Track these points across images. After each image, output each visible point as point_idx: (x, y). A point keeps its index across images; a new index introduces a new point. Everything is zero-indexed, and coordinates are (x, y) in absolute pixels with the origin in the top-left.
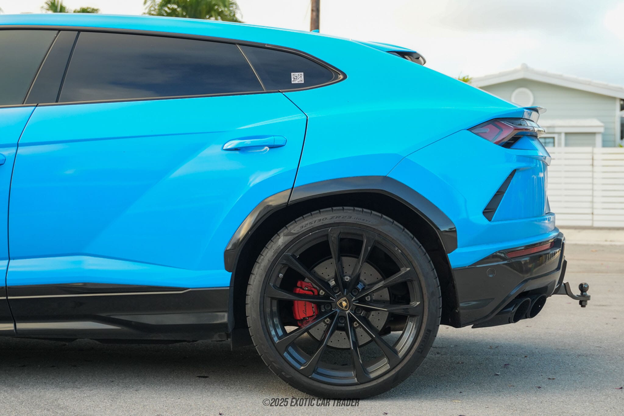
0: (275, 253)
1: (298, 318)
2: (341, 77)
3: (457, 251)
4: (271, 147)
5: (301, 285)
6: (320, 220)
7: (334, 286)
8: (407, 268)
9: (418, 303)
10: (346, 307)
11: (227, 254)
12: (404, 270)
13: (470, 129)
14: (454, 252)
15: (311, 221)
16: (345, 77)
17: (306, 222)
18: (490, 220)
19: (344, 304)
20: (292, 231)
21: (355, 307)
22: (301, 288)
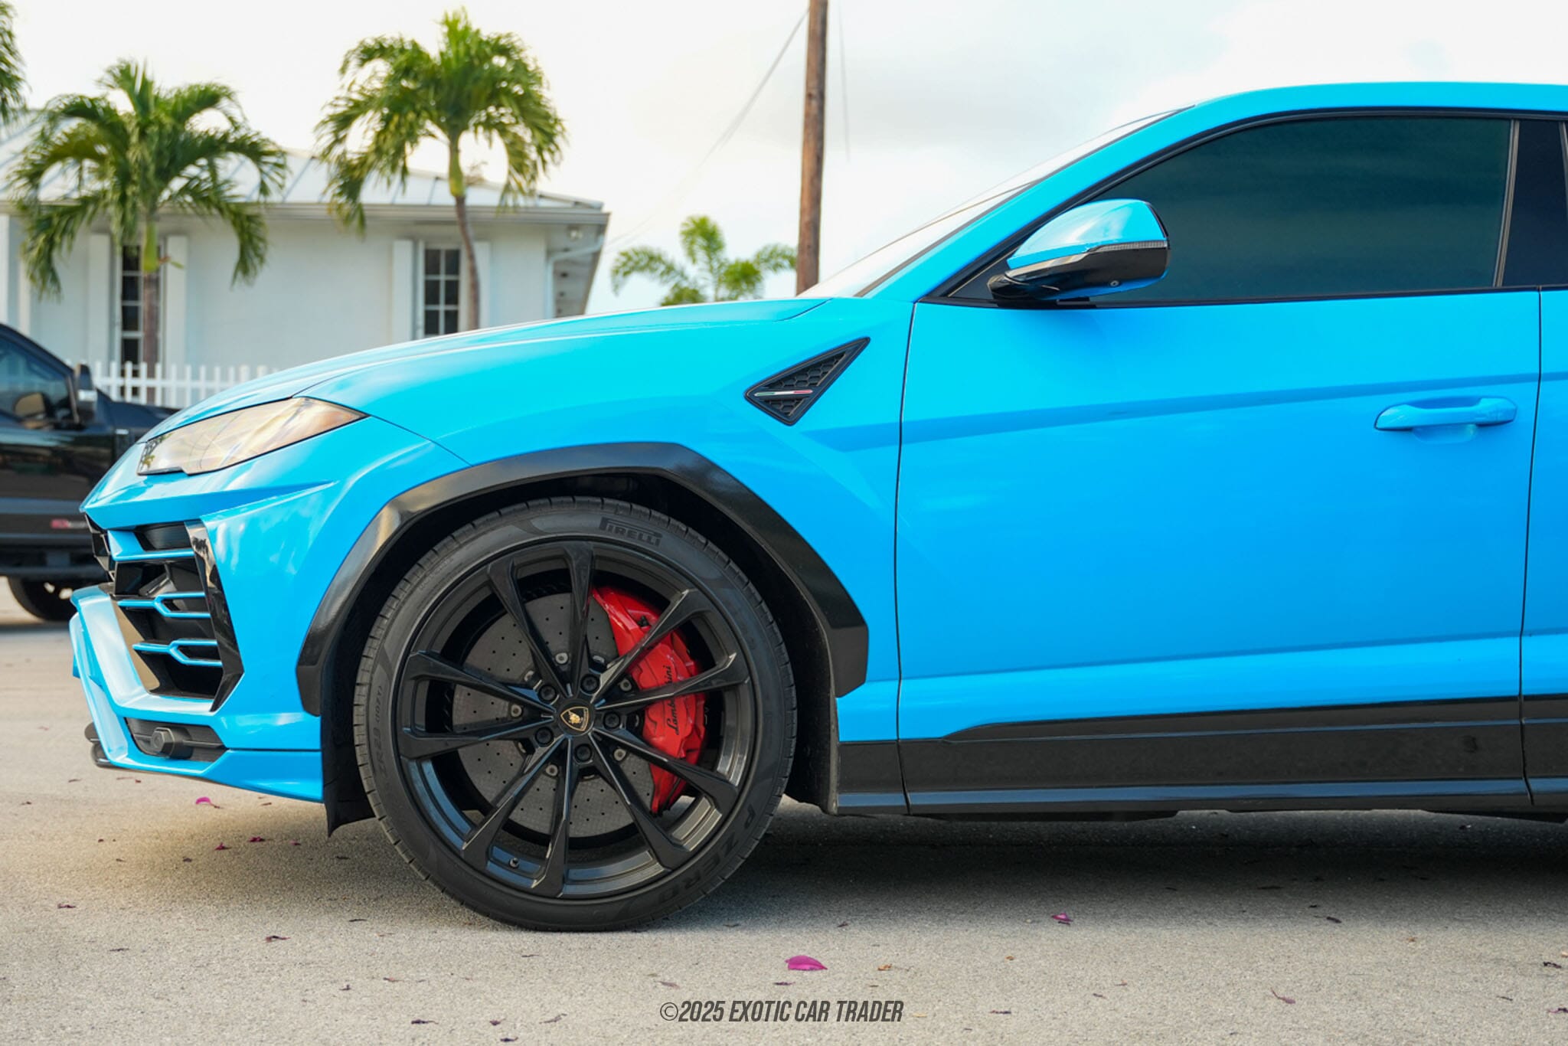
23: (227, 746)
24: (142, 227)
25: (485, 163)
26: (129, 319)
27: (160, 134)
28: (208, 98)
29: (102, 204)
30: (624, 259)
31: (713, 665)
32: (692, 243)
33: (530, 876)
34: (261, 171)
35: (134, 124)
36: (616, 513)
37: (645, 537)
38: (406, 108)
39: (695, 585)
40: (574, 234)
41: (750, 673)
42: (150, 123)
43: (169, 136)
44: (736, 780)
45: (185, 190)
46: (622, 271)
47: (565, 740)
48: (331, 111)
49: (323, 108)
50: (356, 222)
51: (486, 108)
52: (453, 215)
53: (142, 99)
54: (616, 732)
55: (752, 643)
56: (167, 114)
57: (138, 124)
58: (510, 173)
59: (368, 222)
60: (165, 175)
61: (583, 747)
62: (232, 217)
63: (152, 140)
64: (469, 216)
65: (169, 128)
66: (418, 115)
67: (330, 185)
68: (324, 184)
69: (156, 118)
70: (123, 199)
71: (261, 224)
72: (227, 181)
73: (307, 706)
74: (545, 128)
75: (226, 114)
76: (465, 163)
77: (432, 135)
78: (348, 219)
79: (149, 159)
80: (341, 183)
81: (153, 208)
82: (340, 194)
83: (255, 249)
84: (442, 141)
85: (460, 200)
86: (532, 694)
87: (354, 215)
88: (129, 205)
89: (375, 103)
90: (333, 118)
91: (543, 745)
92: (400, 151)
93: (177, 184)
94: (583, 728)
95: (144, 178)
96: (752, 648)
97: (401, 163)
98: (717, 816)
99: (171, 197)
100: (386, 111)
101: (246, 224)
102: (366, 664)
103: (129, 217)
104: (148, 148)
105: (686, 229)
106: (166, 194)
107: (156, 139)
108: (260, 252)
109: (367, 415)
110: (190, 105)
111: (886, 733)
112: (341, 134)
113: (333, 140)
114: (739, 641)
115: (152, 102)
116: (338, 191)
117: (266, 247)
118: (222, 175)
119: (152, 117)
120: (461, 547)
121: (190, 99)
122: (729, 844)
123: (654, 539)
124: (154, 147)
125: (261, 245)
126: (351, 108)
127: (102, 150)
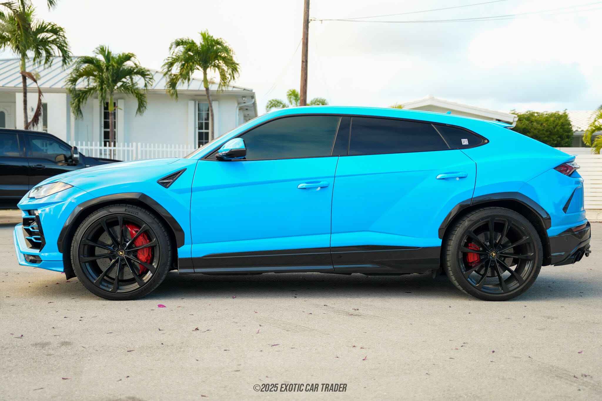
0: (464, 230)
1: (470, 262)
2: (486, 141)
3: (551, 228)
4: (460, 178)
5: (471, 245)
6: (486, 213)
7: (489, 246)
8: (527, 236)
9: (532, 254)
10: (495, 256)
11: (440, 230)
12: (525, 238)
13: (555, 168)
14: (550, 229)
15: (481, 214)
16: (488, 141)
17: (479, 215)
18: (565, 213)
19: (494, 254)
20: (472, 219)
21: (499, 256)
22: (471, 246)
23: (42, 260)
24: (108, 96)
25: (215, 78)
26: (106, 125)
27: (113, 69)
28: (128, 58)
29: (95, 90)
30: (270, 103)
31: (152, 241)
32: (290, 98)
33: (110, 288)
34: (145, 80)
35: (104, 66)
36: (128, 208)
37: (135, 213)
38: (189, 61)
39: (146, 224)
40: (244, 99)
41: (159, 243)
42: (110, 65)
43: (116, 69)
44: (155, 267)
45: (122, 86)
46: (269, 106)
47: (119, 258)
48: (167, 61)
49: (164, 60)
50: (175, 95)
51: (214, 61)
52: (205, 93)
53: (108, 57)
54: (130, 256)
55: (159, 236)
56: (115, 63)
57: (106, 66)
58: (221, 80)
59: (178, 96)
60: (115, 82)
61: (123, 260)
62: (136, 94)
63: (110, 71)
64: (210, 93)
65: (116, 67)
66: (193, 63)
67: (167, 84)
68: (165, 84)
69: (111, 64)
70: (102, 89)
71: (145, 97)
72: (136, 83)
73: (60, 251)
74: (234, 67)
75: (133, 62)
76: (208, 77)
77: (198, 69)
78: (172, 95)
79: (110, 77)
80: (170, 83)
81: (112, 91)
82: (170, 87)
83: (143, 104)
84: (202, 71)
85: (207, 89)
86: (111, 248)
87: (174, 93)
88: (104, 91)
89: (180, 60)
90: (167, 64)
91: (114, 259)
92: (188, 74)
93: (119, 84)
94: (123, 255)
95: (108, 82)
96: (159, 238)
97: (188, 77)
98: (151, 275)
99: (117, 88)
100: (183, 62)
101: (140, 97)
102: (73, 241)
103: (104, 95)
104: (109, 73)
105: (288, 94)
106: (116, 87)
107: (112, 71)
108: (145, 105)
109: (73, 186)
110: (122, 60)
111: (189, 256)
112: (170, 69)
113: (167, 70)
114: (156, 236)
115: (111, 59)
116: (169, 86)
117: (146, 104)
118: (134, 81)
119: (110, 64)
120: (94, 215)
121: (122, 58)
122: (154, 281)
123: (137, 214)
124: (111, 73)
125: (145, 103)
126: (173, 60)
127: (96, 73)
